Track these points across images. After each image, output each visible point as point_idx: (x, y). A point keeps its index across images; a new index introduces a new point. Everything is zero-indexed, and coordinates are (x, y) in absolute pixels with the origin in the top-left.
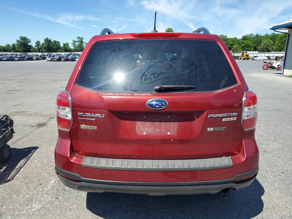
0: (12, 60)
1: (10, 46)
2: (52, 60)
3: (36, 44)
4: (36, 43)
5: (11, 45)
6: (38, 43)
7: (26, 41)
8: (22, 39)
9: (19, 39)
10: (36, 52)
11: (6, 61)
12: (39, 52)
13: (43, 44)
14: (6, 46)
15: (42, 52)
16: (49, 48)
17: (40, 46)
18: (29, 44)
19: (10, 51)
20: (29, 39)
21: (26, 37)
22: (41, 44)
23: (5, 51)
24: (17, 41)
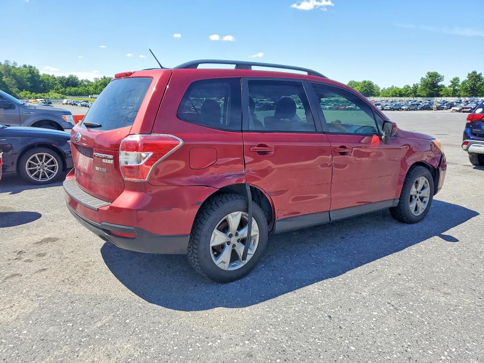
0: (398, 110)
1: (409, 88)
2: (461, 109)
3: (451, 84)
4: (452, 82)
5: (411, 86)
6: (455, 82)
7: (435, 78)
8: (431, 76)
9: (425, 77)
10: (448, 96)
11: (389, 110)
12: (454, 95)
13: (464, 83)
14: (404, 88)
15: (459, 96)
16: (474, 90)
17: (458, 86)
18: (439, 84)
19: (408, 96)
20: (442, 75)
21: (437, 73)
22: (460, 84)
23: (401, 95)
24: (422, 78)
